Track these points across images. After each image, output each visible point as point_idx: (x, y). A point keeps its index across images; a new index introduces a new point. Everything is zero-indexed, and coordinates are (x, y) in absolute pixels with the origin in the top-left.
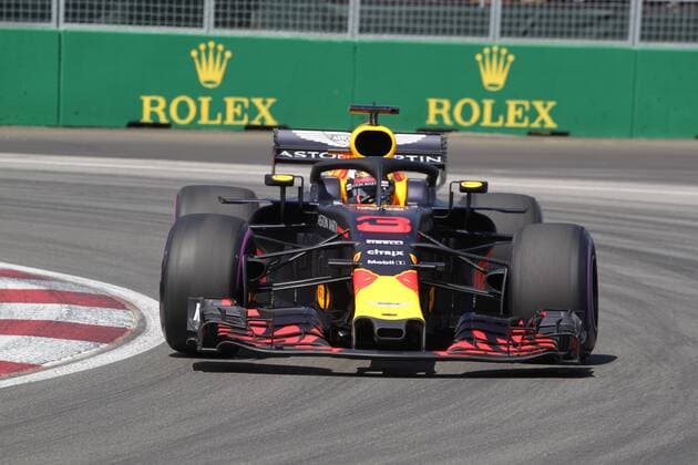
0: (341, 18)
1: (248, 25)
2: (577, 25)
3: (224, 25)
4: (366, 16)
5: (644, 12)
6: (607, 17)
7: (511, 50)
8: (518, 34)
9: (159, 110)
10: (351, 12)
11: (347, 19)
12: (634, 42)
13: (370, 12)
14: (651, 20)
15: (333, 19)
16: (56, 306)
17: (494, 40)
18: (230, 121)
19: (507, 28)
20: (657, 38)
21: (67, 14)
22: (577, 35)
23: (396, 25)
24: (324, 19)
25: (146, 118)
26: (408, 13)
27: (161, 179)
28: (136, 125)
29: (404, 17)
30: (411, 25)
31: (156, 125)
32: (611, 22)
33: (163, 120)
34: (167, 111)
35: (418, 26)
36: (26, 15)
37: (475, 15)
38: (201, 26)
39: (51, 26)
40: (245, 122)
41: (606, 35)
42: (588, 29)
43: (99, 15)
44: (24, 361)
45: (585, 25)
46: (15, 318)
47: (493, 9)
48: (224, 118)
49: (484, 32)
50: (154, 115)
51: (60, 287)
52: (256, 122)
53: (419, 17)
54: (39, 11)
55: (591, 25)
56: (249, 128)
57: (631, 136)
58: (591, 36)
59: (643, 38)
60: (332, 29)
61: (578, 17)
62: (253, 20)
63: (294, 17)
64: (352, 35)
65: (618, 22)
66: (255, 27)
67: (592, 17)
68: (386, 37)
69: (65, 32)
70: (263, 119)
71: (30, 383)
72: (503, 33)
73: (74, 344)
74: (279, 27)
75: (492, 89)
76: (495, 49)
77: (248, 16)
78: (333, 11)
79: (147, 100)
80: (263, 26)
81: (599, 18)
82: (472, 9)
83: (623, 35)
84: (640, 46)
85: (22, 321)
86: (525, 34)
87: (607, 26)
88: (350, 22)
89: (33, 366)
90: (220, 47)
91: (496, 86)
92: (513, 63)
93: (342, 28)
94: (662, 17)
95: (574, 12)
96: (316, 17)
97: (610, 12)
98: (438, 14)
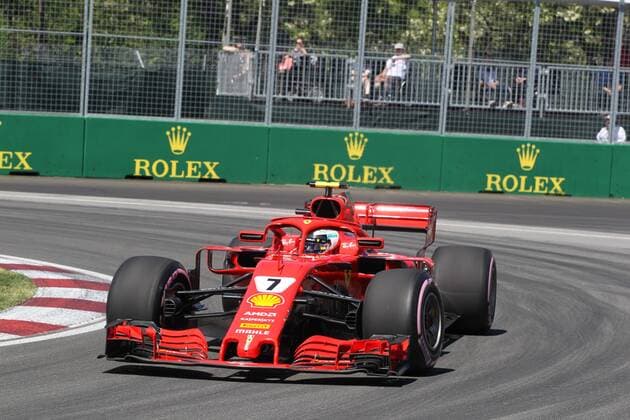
0: (260, 113)
1: (202, 117)
2: (407, 121)
3: (187, 116)
4: (276, 112)
5: (448, 114)
6: (425, 116)
7: (366, 135)
8: (371, 126)
9: (146, 168)
10: (267, 110)
11: (264, 113)
12: (441, 132)
13: (279, 110)
14: (452, 119)
15: (255, 113)
16: (78, 290)
17: (356, 129)
18: (189, 175)
19: (364, 122)
20: (456, 130)
21: (89, 108)
22: (407, 127)
23: (294, 118)
24: (250, 113)
25: (137, 173)
26: (302, 110)
27: (146, 211)
28: (131, 177)
29: (300, 113)
30: (304, 118)
31: (143, 178)
32: (428, 119)
33: (148, 174)
34: (150, 169)
35: (309, 119)
36: (64, 108)
37: (344, 112)
38: (173, 116)
39: (80, 115)
40: (199, 177)
41: (424, 128)
42: (413, 123)
43: (109, 109)
44: (58, 324)
45: (412, 121)
46: (52, 296)
47: (355, 110)
48: (186, 174)
49: (350, 124)
50: (142, 171)
51: (81, 278)
52: (206, 177)
53: (309, 113)
54: (72, 105)
55: (416, 120)
56: (202, 180)
57: (439, 190)
58: (415, 127)
59: (447, 129)
60: (255, 119)
61: (407, 116)
62: (205, 113)
63: (232, 112)
64: (267, 123)
65: (432, 119)
66: (207, 117)
67: (416, 116)
68: (288, 125)
69: (88, 119)
70: (210, 175)
71: (61, 338)
72: (361, 125)
73: (89, 314)
74: (221, 118)
75: (354, 159)
76: (357, 134)
77: (203, 110)
78: (255, 108)
79: (138, 162)
80: (212, 117)
81: (421, 116)
82: (342, 110)
83: (435, 128)
84: (445, 134)
85: (57, 299)
86: (375, 125)
87: (425, 121)
88: (266, 115)
89: (63, 327)
90: (185, 130)
91: (357, 157)
92: (367, 143)
93: (261, 119)
94: (460, 117)
95: (405, 113)
96: (245, 112)
97: (428, 113)
98: (321, 111)
